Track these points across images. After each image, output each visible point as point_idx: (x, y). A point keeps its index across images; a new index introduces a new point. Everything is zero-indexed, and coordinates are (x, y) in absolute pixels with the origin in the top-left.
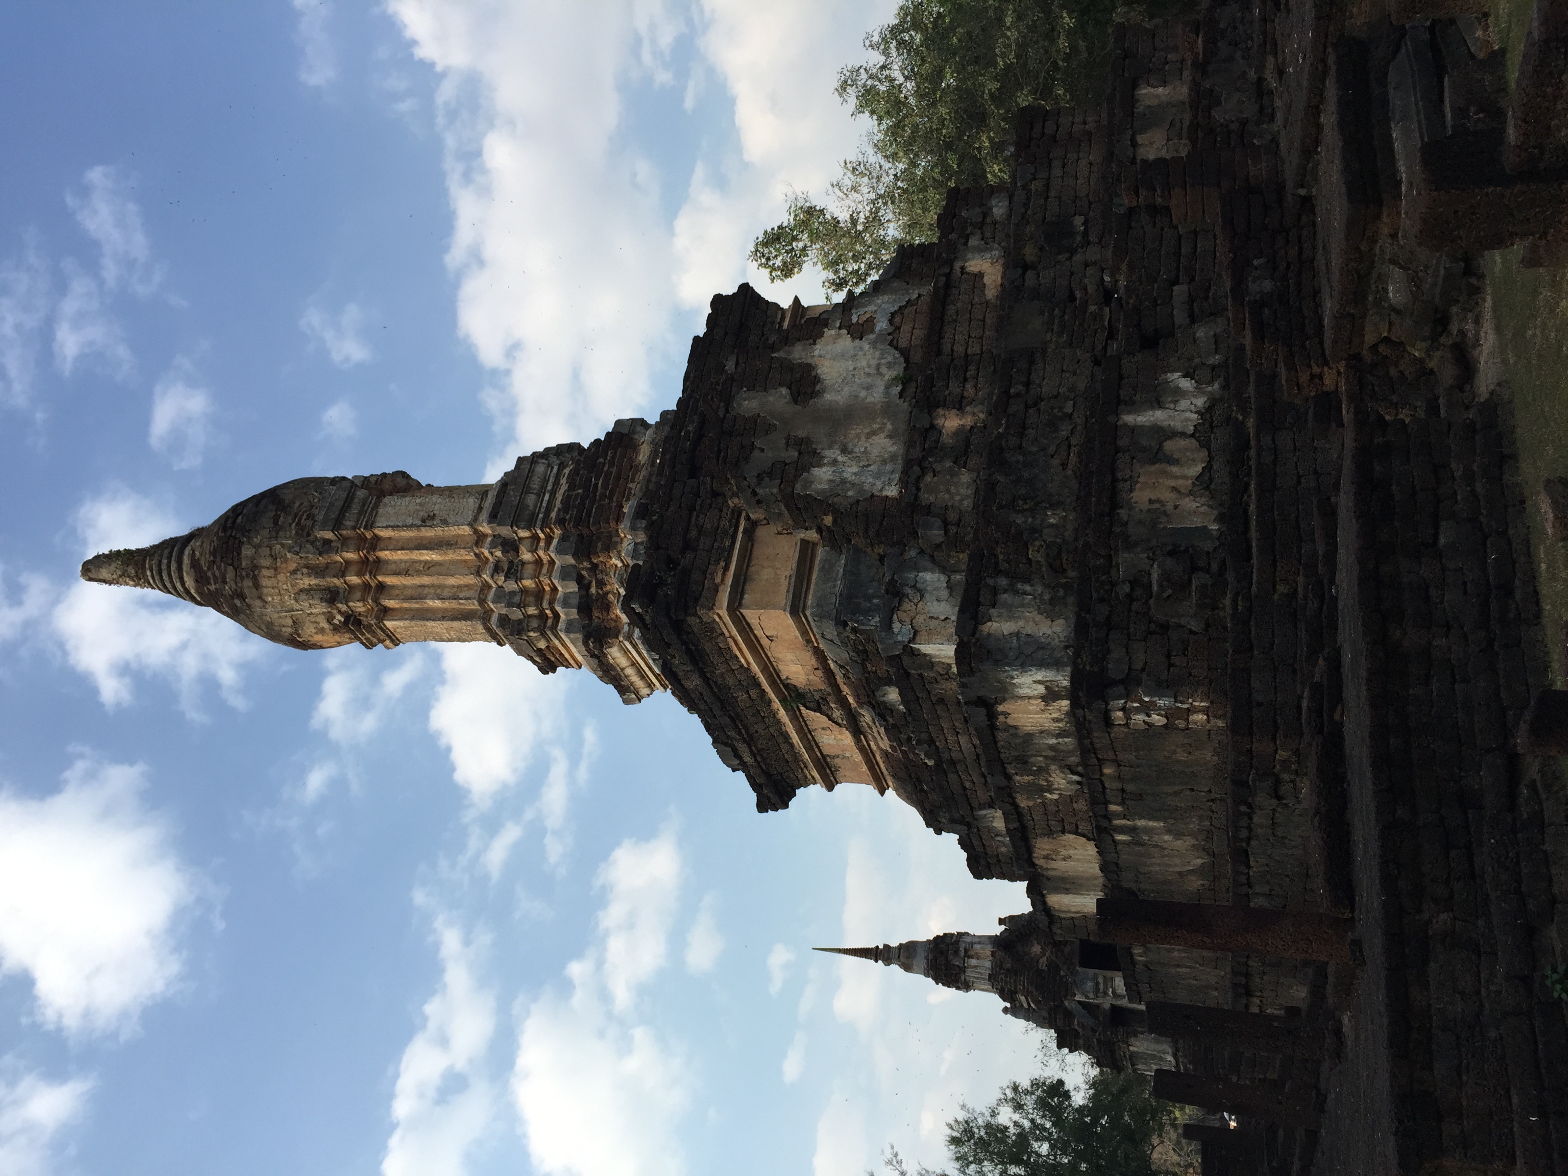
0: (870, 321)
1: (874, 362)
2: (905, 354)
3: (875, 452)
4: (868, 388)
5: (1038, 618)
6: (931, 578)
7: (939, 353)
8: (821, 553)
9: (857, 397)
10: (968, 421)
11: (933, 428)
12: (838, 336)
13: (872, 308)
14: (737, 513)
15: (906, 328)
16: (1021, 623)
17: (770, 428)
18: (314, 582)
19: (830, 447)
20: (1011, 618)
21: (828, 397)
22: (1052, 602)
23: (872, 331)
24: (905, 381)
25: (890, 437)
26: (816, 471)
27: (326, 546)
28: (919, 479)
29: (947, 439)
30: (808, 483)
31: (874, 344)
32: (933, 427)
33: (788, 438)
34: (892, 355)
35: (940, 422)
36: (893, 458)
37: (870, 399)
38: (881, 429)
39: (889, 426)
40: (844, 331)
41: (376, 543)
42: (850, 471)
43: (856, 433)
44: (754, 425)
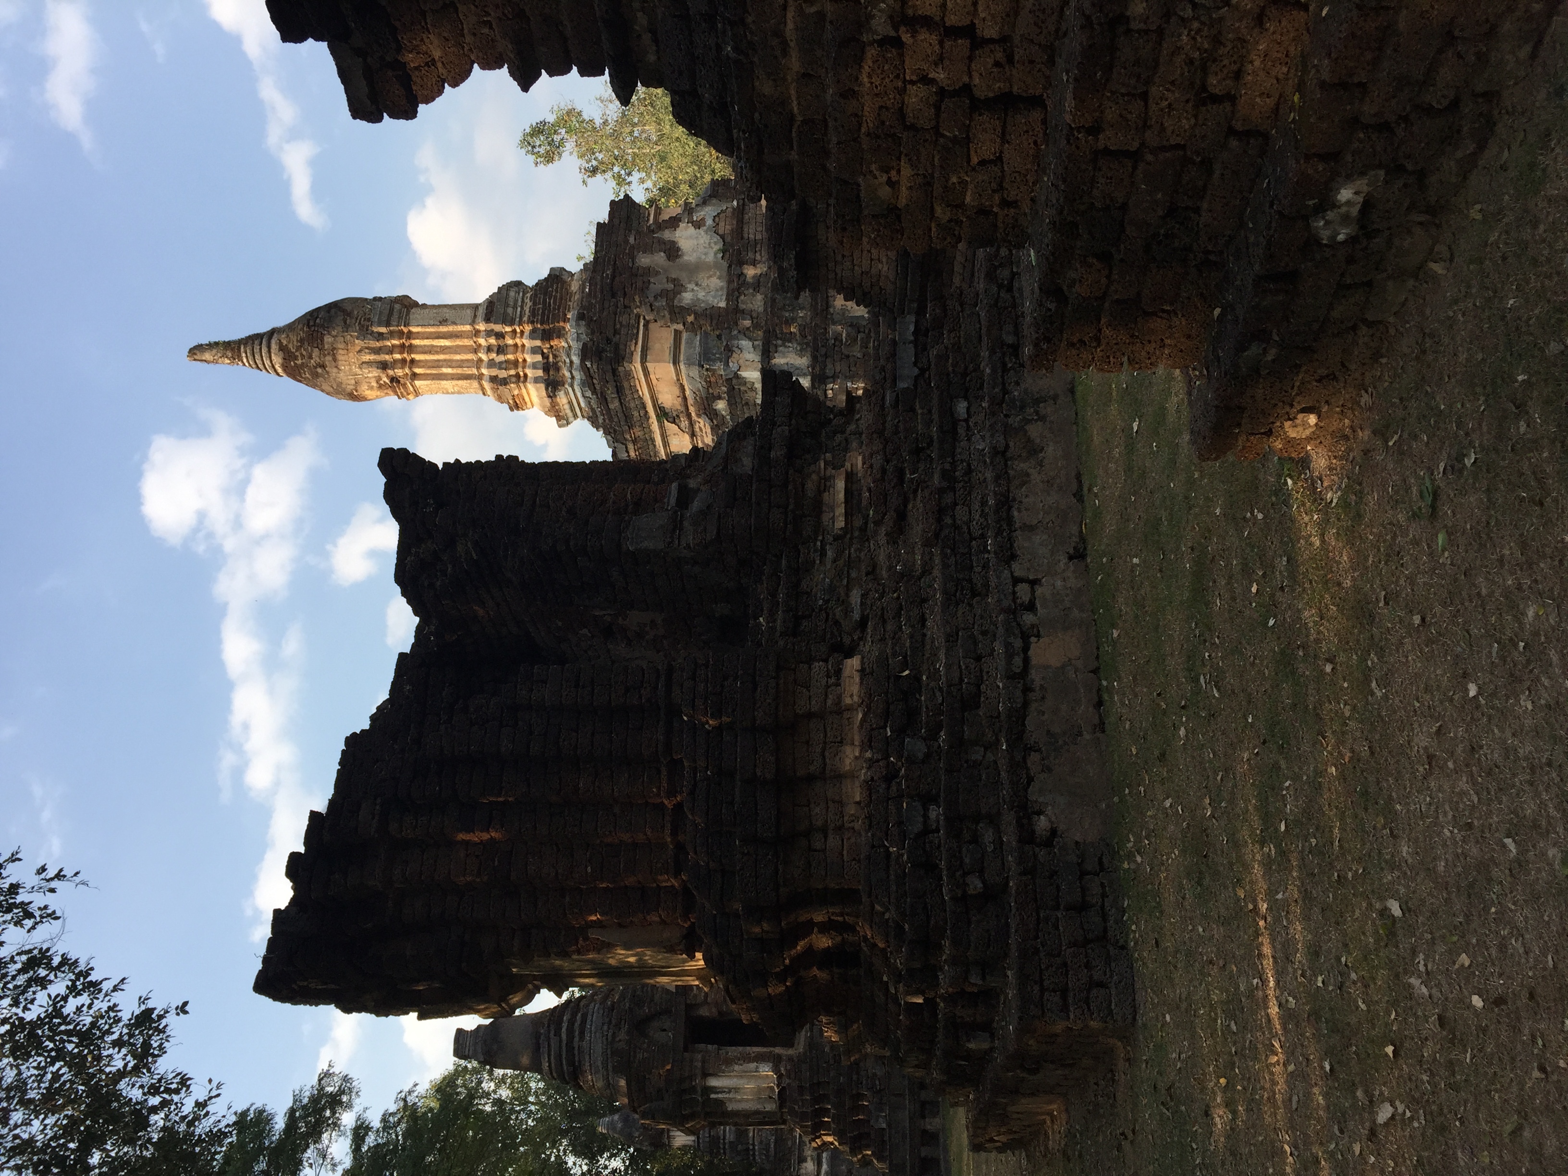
0: (703, 219)
1: (707, 242)
2: (722, 237)
3: (712, 286)
4: (706, 254)
5: (796, 357)
6: (745, 343)
7: (742, 238)
8: (685, 336)
9: (700, 258)
10: (759, 271)
11: (742, 275)
12: (688, 227)
13: (702, 213)
14: (638, 316)
15: (722, 224)
16: (788, 359)
17: (657, 273)
18: (372, 357)
19: (690, 283)
20: (784, 356)
21: (686, 258)
22: (801, 350)
23: (705, 225)
24: (724, 251)
25: (719, 278)
26: (684, 294)
27: (380, 336)
28: (738, 298)
29: (749, 279)
30: (680, 300)
31: (706, 232)
32: (742, 273)
33: (667, 278)
34: (717, 238)
35: (745, 271)
36: (722, 288)
37: (707, 260)
38: (715, 274)
39: (718, 273)
40: (690, 225)
41: (410, 335)
42: (701, 295)
43: (702, 276)
44: (648, 271)
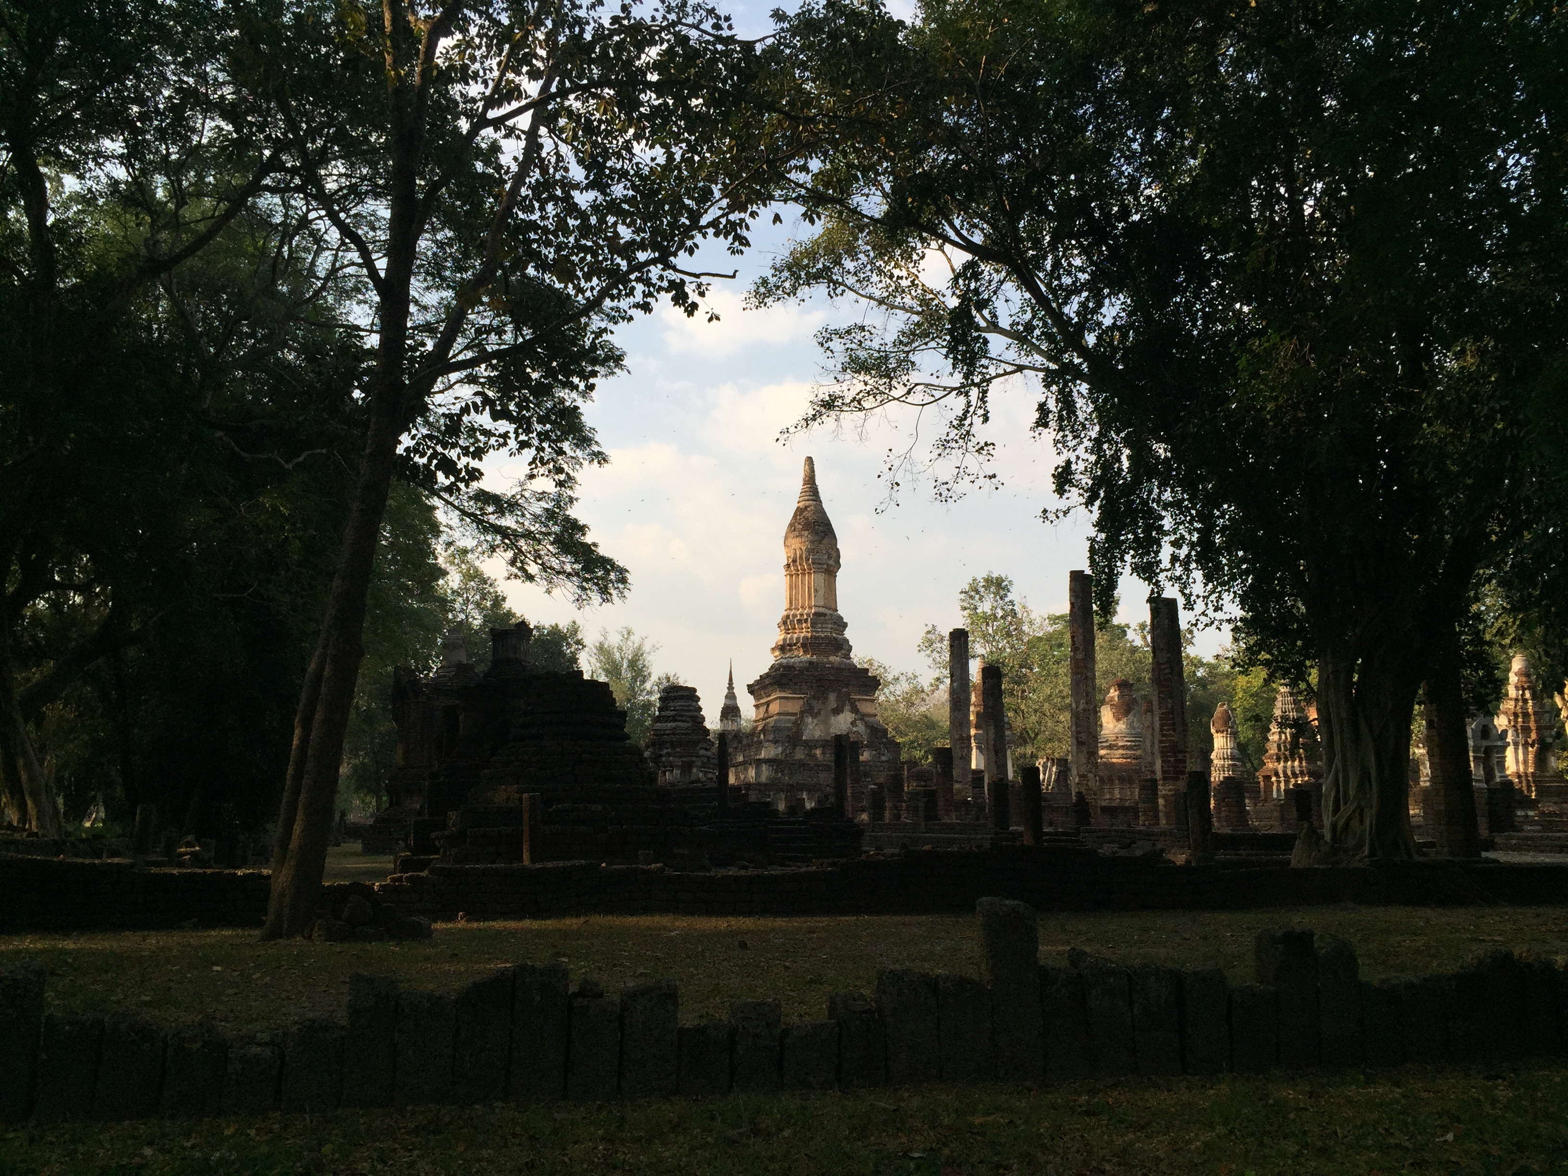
0: (857, 725)
2: (846, 736)
3: (816, 732)
4: (835, 728)
9: (833, 725)
10: (818, 756)
11: (818, 746)
12: (852, 718)
13: (861, 725)
14: (805, 694)
15: (854, 735)
19: (818, 720)
20: (766, 770)
21: (833, 718)
23: (853, 726)
24: (838, 737)
25: (819, 735)
26: (811, 719)
28: (805, 745)
29: (814, 750)
30: (809, 715)
31: (849, 727)
33: (821, 709)
34: (845, 733)
35: (820, 748)
36: (812, 737)
37: (832, 729)
38: (822, 733)
43: (822, 727)
44: (826, 699)
